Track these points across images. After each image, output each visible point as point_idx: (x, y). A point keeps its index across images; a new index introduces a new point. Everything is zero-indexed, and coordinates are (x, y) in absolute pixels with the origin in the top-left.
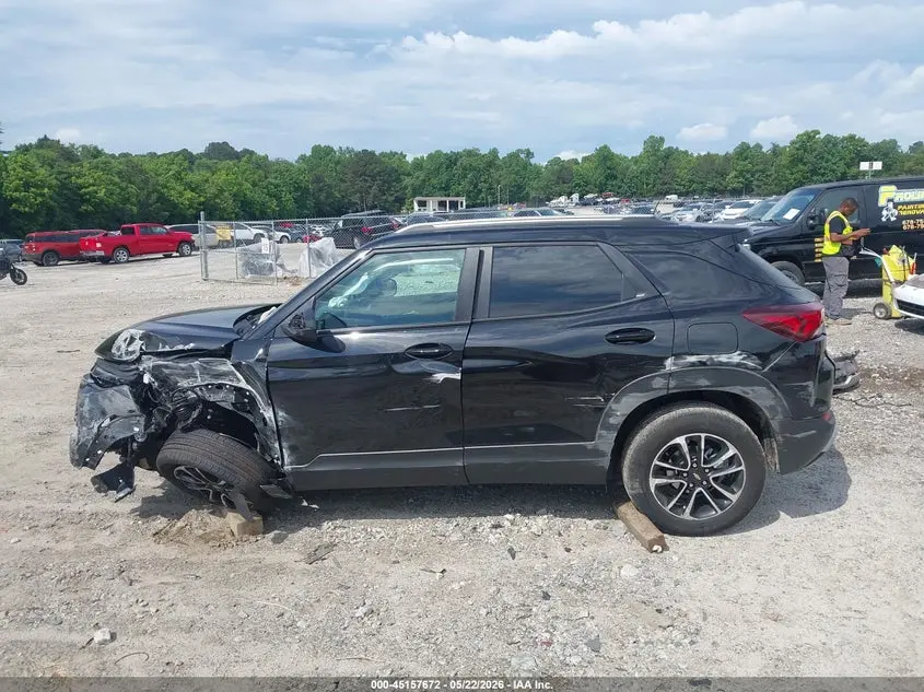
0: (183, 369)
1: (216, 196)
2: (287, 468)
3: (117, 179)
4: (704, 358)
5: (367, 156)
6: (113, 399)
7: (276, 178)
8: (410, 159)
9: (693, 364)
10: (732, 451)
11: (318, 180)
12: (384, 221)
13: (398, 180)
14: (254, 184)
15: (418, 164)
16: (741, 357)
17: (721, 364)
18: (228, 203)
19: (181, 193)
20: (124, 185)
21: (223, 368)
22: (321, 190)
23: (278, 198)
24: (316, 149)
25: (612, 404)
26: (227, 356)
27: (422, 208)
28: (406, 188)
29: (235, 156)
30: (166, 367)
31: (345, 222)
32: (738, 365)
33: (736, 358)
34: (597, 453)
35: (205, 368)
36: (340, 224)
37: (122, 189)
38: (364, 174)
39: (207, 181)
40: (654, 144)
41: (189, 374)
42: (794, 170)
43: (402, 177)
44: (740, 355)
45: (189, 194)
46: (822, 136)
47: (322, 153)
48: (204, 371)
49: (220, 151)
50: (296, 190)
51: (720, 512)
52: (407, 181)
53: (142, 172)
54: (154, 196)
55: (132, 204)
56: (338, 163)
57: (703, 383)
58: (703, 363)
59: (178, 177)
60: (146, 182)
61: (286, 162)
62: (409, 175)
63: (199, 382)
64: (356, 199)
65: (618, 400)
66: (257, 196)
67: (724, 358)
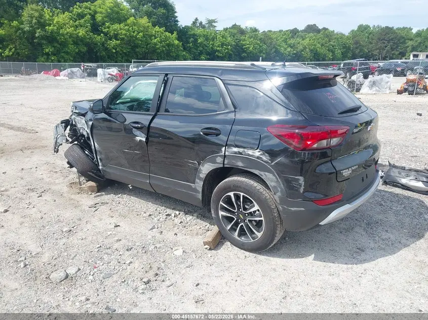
1: (302, 51)
2: (100, 167)
3: (259, 42)
4: (241, 150)
5: (388, 30)
7: (334, 42)
8: (414, 31)
9: (236, 153)
10: (256, 207)
11: (357, 43)
13: (404, 43)
14: (322, 45)
15: (419, 34)
16: (260, 153)
17: (249, 155)
18: (307, 54)
19: (285, 49)
20: (261, 45)
22: (357, 48)
23: (333, 52)
24: (360, 27)
25: (201, 167)
26: (84, 116)
27: (415, 59)
28: (408, 47)
29: (318, 31)
32: (258, 158)
33: (257, 153)
34: (195, 190)
37: (260, 46)
38: (384, 39)
39: (299, 43)
43: (407, 41)
44: (259, 152)
45: (289, 49)
47: (363, 29)
49: (312, 29)
50: (344, 48)
51: (252, 241)
52: (410, 43)
53: (271, 39)
54: (274, 50)
55: (264, 54)
56: (370, 33)
57: (240, 164)
58: (240, 153)
59: (285, 41)
60: (271, 43)
61: (342, 34)
62: (411, 40)
64: (375, 53)
65: (203, 166)
66: (323, 51)
67: (250, 152)
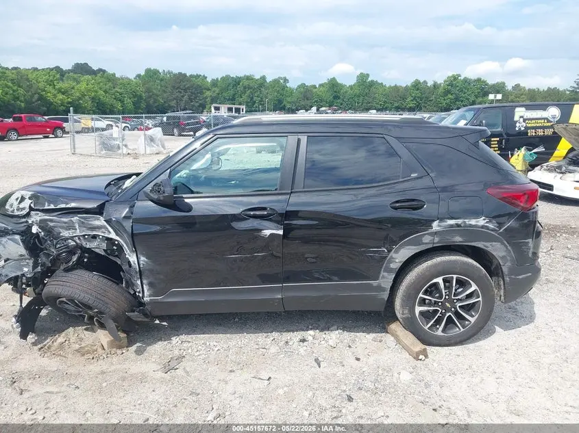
0: (65, 223)
1: (80, 99)
2: (146, 299)
3: (10, 84)
4: (460, 221)
5: (181, 77)
6: (6, 246)
7: (121, 88)
8: (209, 80)
9: (452, 226)
10: (474, 287)
11: (148, 90)
12: (194, 118)
13: (202, 93)
14: (106, 92)
15: (215, 83)
16: (485, 221)
17: (471, 226)
18: (88, 104)
19: (55, 96)
20: (15, 88)
21: (97, 223)
22: (150, 97)
23: (122, 102)
24: (148, 71)
25: (392, 254)
26: (101, 214)
27: (217, 111)
28: (206, 98)
29: (93, 73)
30: (51, 221)
31: (168, 118)
32: (483, 227)
33: (481, 221)
34: (380, 289)
35: (83, 223)
36: (165, 119)
37: (14, 91)
38: (178, 88)
39: (73, 88)
40: (363, 78)
41: (70, 227)
42: (446, 98)
43: (204, 91)
44: (484, 219)
45: (61, 96)
46: (462, 78)
47: (152, 74)
48: (82, 224)
49: (82, 69)
50: (134, 97)
51: (462, 330)
52: (208, 93)
53: (28, 80)
54: (36, 96)
55: (21, 101)
56: (162, 80)
57: (458, 239)
58: (458, 225)
59: (51, 83)
60: (30, 86)
61: (127, 78)
62: (209, 90)
63: (78, 233)
64: (173, 103)
65: (396, 252)
66: (108, 100)
67: (473, 222)
